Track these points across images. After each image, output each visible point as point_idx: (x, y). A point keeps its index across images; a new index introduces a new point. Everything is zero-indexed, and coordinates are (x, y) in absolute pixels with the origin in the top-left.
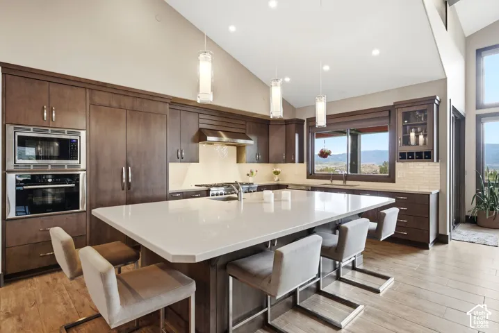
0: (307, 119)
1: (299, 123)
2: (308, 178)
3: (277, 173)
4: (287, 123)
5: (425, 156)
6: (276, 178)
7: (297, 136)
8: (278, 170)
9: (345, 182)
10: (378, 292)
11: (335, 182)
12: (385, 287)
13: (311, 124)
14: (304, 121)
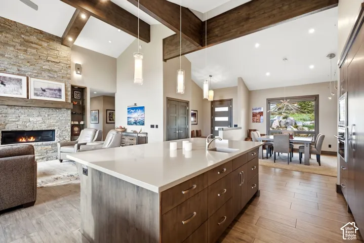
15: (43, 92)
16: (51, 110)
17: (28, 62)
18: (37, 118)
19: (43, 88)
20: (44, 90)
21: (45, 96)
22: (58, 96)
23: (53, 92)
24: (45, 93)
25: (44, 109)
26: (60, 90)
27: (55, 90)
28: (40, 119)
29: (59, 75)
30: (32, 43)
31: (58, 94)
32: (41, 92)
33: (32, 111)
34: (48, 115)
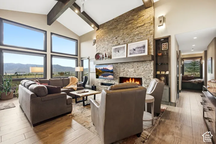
15: (134, 51)
16: (139, 63)
17: (128, 34)
18: (131, 69)
19: (134, 48)
20: (134, 50)
21: (135, 54)
22: (143, 52)
23: (140, 49)
24: (135, 52)
25: (135, 63)
26: (144, 47)
27: (141, 48)
28: (133, 70)
29: (144, 34)
30: (129, 21)
31: (143, 49)
32: (133, 51)
33: (129, 65)
34: (138, 67)
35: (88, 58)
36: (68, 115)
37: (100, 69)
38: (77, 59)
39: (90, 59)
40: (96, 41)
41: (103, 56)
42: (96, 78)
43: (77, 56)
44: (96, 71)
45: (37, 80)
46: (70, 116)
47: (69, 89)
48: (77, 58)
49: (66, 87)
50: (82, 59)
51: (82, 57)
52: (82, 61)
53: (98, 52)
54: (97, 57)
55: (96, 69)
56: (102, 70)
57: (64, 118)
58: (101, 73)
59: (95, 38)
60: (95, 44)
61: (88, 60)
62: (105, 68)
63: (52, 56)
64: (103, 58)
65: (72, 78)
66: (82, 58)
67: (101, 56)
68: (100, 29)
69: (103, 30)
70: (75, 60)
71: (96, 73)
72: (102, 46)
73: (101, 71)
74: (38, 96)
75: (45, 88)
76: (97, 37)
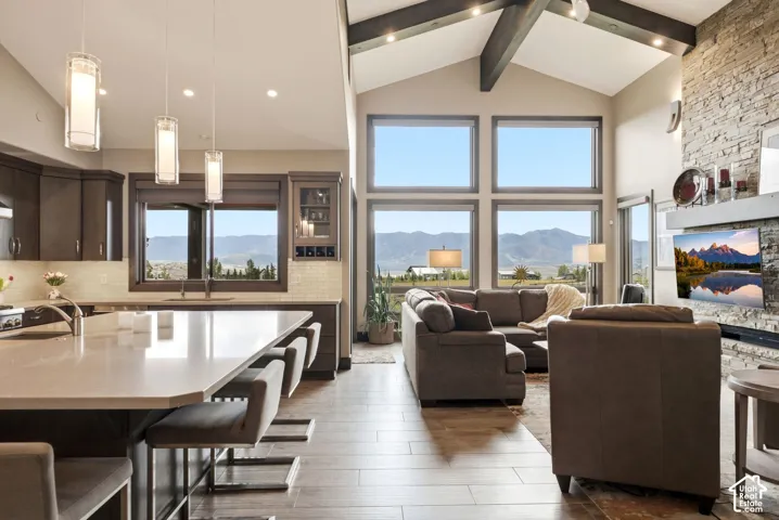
0: (131, 175)
1: (114, 180)
2: (131, 290)
3: (55, 281)
4: (84, 176)
5: (326, 252)
6: (55, 292)
7: (109, 204)
8: (59, 274)
9: (208, 295)
10: (304, 439)
11: (190, 295)
12: (310, 431)
13: (139, 185)
14: (123, 177)
35: (648, 199)
36: (510, 407)
37: (698, 250)
38: (597, 207)
39: (655, 201)
40: (682, 111)
41: (711, 181)
42: (680, 296)
43: (600, 191)
44: (678, 264)
45: (443, 292)
46: (513, 410)
47: (537, 330)
48: (600, 203)
49: (530, 325)
50: (622, 205)
51: (620, 196)
52: (624, 213)
53: (690, 165)
54: (684, 189)
55: (678, 253)
56: (703, 254)
57: (496, 410)
58: (700, 272)
59: (677, 95)
60: (680, 124)
61: (647, 205)
62: (718, 246)
63: (496, 205)
64: (711, 192)
65: (557, 289)
66: (620, 200)
67: (701, 183)
68: (701, 47)
69: (716, 47)
70: (590, 212)
71: (678, 271)
72: (710, 131)
73: (701, 264)
74: (431, 330)
75: (448, 312)
76: (688, 86)
